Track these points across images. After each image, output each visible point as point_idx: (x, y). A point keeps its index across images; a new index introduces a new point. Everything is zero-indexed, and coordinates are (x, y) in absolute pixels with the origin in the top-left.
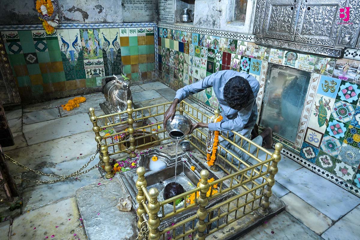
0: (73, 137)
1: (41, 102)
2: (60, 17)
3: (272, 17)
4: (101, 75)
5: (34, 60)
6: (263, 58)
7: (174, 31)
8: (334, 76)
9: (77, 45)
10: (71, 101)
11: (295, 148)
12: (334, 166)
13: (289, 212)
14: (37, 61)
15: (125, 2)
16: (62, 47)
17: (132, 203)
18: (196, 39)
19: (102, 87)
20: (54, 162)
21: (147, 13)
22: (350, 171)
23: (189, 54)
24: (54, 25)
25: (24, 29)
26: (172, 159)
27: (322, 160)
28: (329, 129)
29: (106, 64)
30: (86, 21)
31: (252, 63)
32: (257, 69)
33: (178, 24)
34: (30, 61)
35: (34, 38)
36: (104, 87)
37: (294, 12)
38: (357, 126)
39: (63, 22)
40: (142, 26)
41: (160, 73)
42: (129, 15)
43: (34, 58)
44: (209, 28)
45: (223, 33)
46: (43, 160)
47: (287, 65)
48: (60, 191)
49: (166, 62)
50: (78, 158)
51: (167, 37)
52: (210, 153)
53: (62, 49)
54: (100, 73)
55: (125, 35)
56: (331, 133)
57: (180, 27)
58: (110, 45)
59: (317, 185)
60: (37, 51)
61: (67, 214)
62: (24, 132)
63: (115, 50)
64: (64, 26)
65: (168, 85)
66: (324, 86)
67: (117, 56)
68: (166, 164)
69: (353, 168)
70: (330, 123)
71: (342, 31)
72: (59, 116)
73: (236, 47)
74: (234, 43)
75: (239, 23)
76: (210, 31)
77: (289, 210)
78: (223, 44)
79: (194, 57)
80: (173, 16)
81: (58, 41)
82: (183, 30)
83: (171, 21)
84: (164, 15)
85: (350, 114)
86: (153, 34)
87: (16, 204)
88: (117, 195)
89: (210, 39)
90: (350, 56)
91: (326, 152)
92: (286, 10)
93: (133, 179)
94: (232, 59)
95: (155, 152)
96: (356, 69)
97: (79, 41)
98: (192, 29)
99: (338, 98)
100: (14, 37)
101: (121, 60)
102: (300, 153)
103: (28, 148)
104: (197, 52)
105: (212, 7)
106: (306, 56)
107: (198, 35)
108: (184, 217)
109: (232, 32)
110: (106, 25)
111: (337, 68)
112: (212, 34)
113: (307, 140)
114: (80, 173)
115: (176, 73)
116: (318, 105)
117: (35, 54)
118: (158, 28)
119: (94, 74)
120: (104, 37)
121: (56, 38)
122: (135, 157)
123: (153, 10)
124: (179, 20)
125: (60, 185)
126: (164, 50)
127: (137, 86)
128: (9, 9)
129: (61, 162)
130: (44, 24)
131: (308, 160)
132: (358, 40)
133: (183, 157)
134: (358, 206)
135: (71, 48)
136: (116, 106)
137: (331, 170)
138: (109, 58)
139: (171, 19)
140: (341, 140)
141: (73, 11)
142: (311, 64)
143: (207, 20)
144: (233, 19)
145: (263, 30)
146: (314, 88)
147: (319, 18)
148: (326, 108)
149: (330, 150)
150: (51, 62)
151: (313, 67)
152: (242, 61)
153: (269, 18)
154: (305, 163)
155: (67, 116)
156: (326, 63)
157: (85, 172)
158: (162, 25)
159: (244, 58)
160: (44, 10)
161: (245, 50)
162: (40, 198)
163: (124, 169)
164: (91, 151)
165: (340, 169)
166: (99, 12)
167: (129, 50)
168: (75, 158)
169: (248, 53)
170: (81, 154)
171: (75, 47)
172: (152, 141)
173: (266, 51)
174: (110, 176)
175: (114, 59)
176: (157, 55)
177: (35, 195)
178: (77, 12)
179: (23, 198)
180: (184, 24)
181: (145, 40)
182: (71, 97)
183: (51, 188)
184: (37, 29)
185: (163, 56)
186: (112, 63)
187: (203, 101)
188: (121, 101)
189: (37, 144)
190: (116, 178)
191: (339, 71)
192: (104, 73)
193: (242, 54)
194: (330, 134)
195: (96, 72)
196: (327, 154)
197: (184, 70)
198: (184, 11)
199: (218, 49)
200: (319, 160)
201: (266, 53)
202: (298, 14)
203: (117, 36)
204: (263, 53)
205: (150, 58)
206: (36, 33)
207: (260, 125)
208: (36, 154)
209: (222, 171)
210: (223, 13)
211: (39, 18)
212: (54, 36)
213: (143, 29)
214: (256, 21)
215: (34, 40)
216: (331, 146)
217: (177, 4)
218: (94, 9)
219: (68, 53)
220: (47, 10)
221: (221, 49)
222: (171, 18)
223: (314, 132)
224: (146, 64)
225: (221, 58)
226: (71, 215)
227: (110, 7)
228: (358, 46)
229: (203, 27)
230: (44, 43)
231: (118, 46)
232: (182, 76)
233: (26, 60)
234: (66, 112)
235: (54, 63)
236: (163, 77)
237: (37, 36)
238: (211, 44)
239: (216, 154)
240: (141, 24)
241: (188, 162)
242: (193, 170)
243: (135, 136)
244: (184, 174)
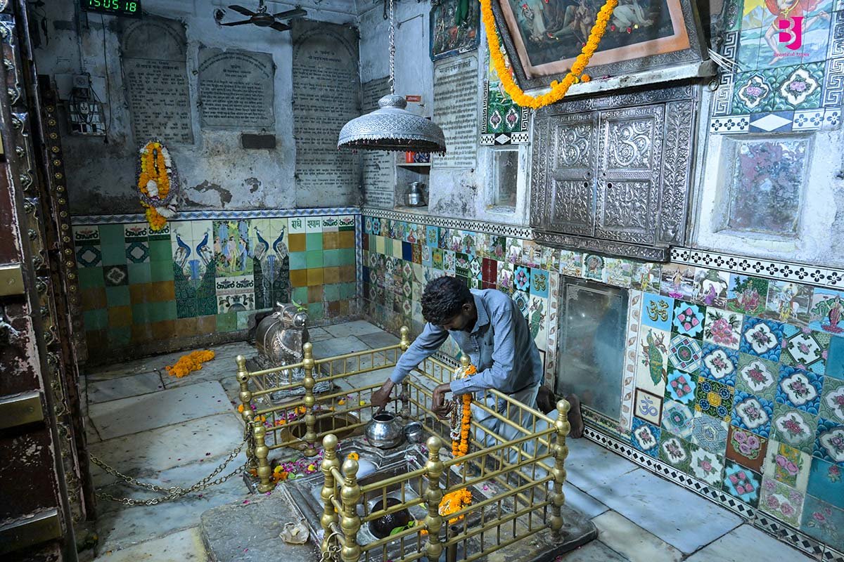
0: (190, 425)
1: (123, 362)
2: (179, 200)
3: (557, 198)
4: (247, 307)
5: (120, 278)
6: (550, 266)
7: (392, 223)
8: (662, 293)
9: (206, 250)
10: (185, 358)
11: (621, 432)
12: (689, 458)
13: (605, 541)
14: (125, 281)
15: (302, 172)
16: (176, 253)
17: (310, 530)
18: (434, 236)
19: (247, 331)
20: (156, 468)
21: (343, 190)
22: (716, 464)
23: (421, 264)
24: (168, 214)
25: (111, 222)
26: (386, 457)
27: (668, 450)
28: (670, 389)
29: (258, 286)
30: (227, 206)
31: (533, 277)
32: (542, 287)
33: (400, 210)
34: (114, 281)
35: (126, 238)
36: (252, 331)
37: (589, 191)
38: (710, 376)
39: (183, 209)
40: (332, 214)
41: (367, 303)
42: (307, 194)
43: (121, 275)
44: (456, 216)
45: (481, 225)
46: (134, 466)
47: (589, 278)
48: (168, 518)
49: (378, 281)
50: (202, 461)
51: (379, 233)
52: (457, 438)
53: (176, 258)
54: (246, 304)
55: (298, 231)
56: (674, 396)
57: (403, 215)
58: (269, 249)
59: (662, 498)
60: (129, 262)
61: (183, 555)
62: (91, 417)
63: (277, 258)
64: (184, 216)
65: (382, 326)
66: (650, 310)
67: (282, 270)
68: (375, 466)
69: (718, 458)
70: (670, 377)
71: (661, 220)
72: (160, 387)
73: (504, 250)
74: (501, 242)
75: (508, 208)
76: (458, 222)
77: (604, 538)
78: (482, 244)
79: (430, 269)
80: (390, 195)
81: (170, 243)
82: (410, 220)
83: (387, 205)
84: (375, 193)
85: (696, 357)
86: (353, 229)
87: (86, 541)
88: (281, 520)
89: (459, 236)
90: (680, 259)
91: (671, 432)
92: (578, 188)
94: (498, 271)
95: (354, 445)
96: (691, 280)
97: (210, 243)
98: (427, 218)
99: (674, 330)
100: (90, 236)
101: (288, 278)
102: (631, 441)
103: (102, 445)
104: (436, 260)
105: (460, 182)
106: (616, 261)
107: (436, 229)
109: (497, 224)
110: (263, 214)
111: (664, 279)
112: (462, 227)
113: (638, 413)
114: (209, 482)
115: (398, 300)
116: (646, 344)
117: (123, 268)
118: (363, 218)
119: (233, 305)
120: (258, 234)
121: (168, 237)
122: (315, 455)
123: (353, 185)
124: (402, 202)
125: (169, 507)
126: (373, 258)
127: (319, 328)
128: (88, 188)
129: (170, 469)
130: (148, 212)
131: (645, 451)
132: (686, 233)
133: (408, 453)
134: (734, 529)
135: (194, 256)
136: (281, 360)
137: (685, 467)
138: (265, 274)
139: (387, 201)
140: (691, 405)
141: (205, 190)
142: (625, 274)
143: (452, 202)
144: (498, 201)
145: (546, 219)
146: (636, 315)
147: (627, 200)
148: (660, 350)
149: (677, 427)
150: (153, 283)
151: (629, 279)
152: (516, 272)
153: (553, 199)
154: (642, 459)
155: (176, 386)
156: (647, 272)
157: (218, 482)
158: (370, 212)
159: (519, 268)
160: (152, 189)
161: (520, 253)
162: (131, 529)
163: (293, 475)
164: (227, 447)
165: (700, 463)
166: (252, 191)
167: (306, 259)
168: (196, 461)
169: (524, 259)
170: (207, 454)
171: (201, 253)
172: (349, 425)
173: (554, 255)
174: (268, 487)
175: (275, 275)
176: (360, 267)
177: (121, 525)
178: (211, 191)
179: (99, 531)
180: (411, 209)
181: (336, 240)
182: (183, 353)
183: (151, 513)
184: (135, 221)
185: (372, 269)
186: (270, 284)
187: (450, 353)
188: (290, 351)
189: (119, 437)
190: (279, 491)
191: (668, 284)
192: (254, 303)
193: (516, 261)
194: (672, 396)
195: (239, 300)
196: (674, 436)
197: (413, 294)
198: (411, 187)
199: (473, 253)
200: (663, 450)
201: (554, 258)
202: (595, 194)
203: (282, 233)
204: (549, 259)
205: (345, 273)
206: (132, 229)
207: (558, 392)
208: (118, 454)
210: (479, 192)
211: (142, 202)
212: (165, 234)
213: (335, 218)
214: (533, 204)
215: (126, 242)
216: (677, 418)
217: (398, 174)
218: (243, 185)
219: (187, 264)
220: (158, 188)
221: (479, 253)
222: (388, 198)
223: (647, 395)
224: (338, 285)
225: (479, 268)
226: (192, 556)
227: (273, 182)
228: (688, 242)
229: (446, 215)
230: (143, 247)
231: (284, 250)
232: (409, 306)
233: (105, 278)
234: (174, 380)
235: (157, 284)
236: (371, 312)
237: (133, 234)
238: (460, 244)
239: (467, 439)
240: (329, 211)
241: (417, 463)
243: (314, 413)
244: (410, 487)
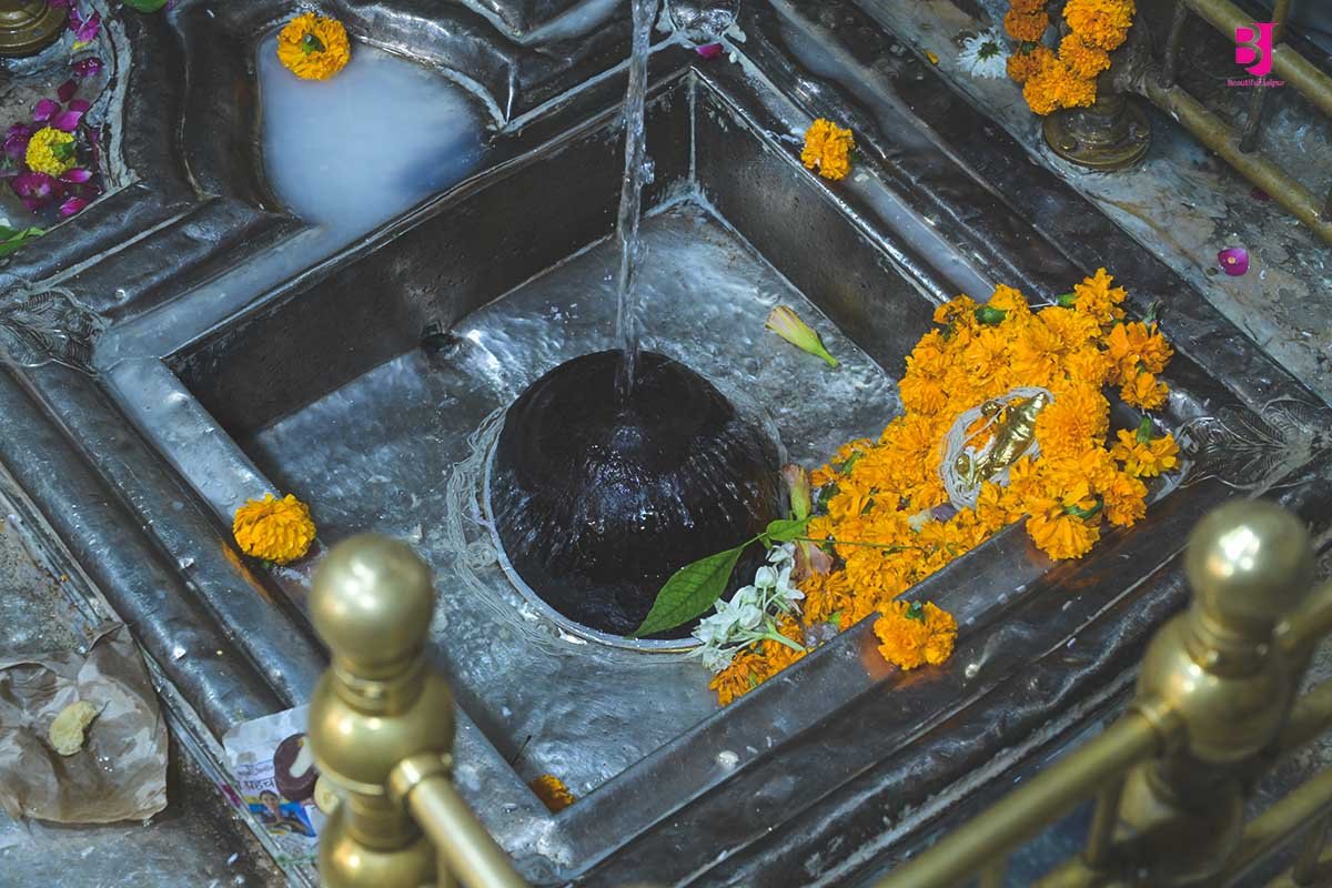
17: (165, 708)
26: (540, 33)
68: (476, 104)
93: (100, 361)
108: (836, 829)
122: (49, 42)
209: (1186, 154)
241: (750, 68)
242: (835, 167)
244: (699, 196)
